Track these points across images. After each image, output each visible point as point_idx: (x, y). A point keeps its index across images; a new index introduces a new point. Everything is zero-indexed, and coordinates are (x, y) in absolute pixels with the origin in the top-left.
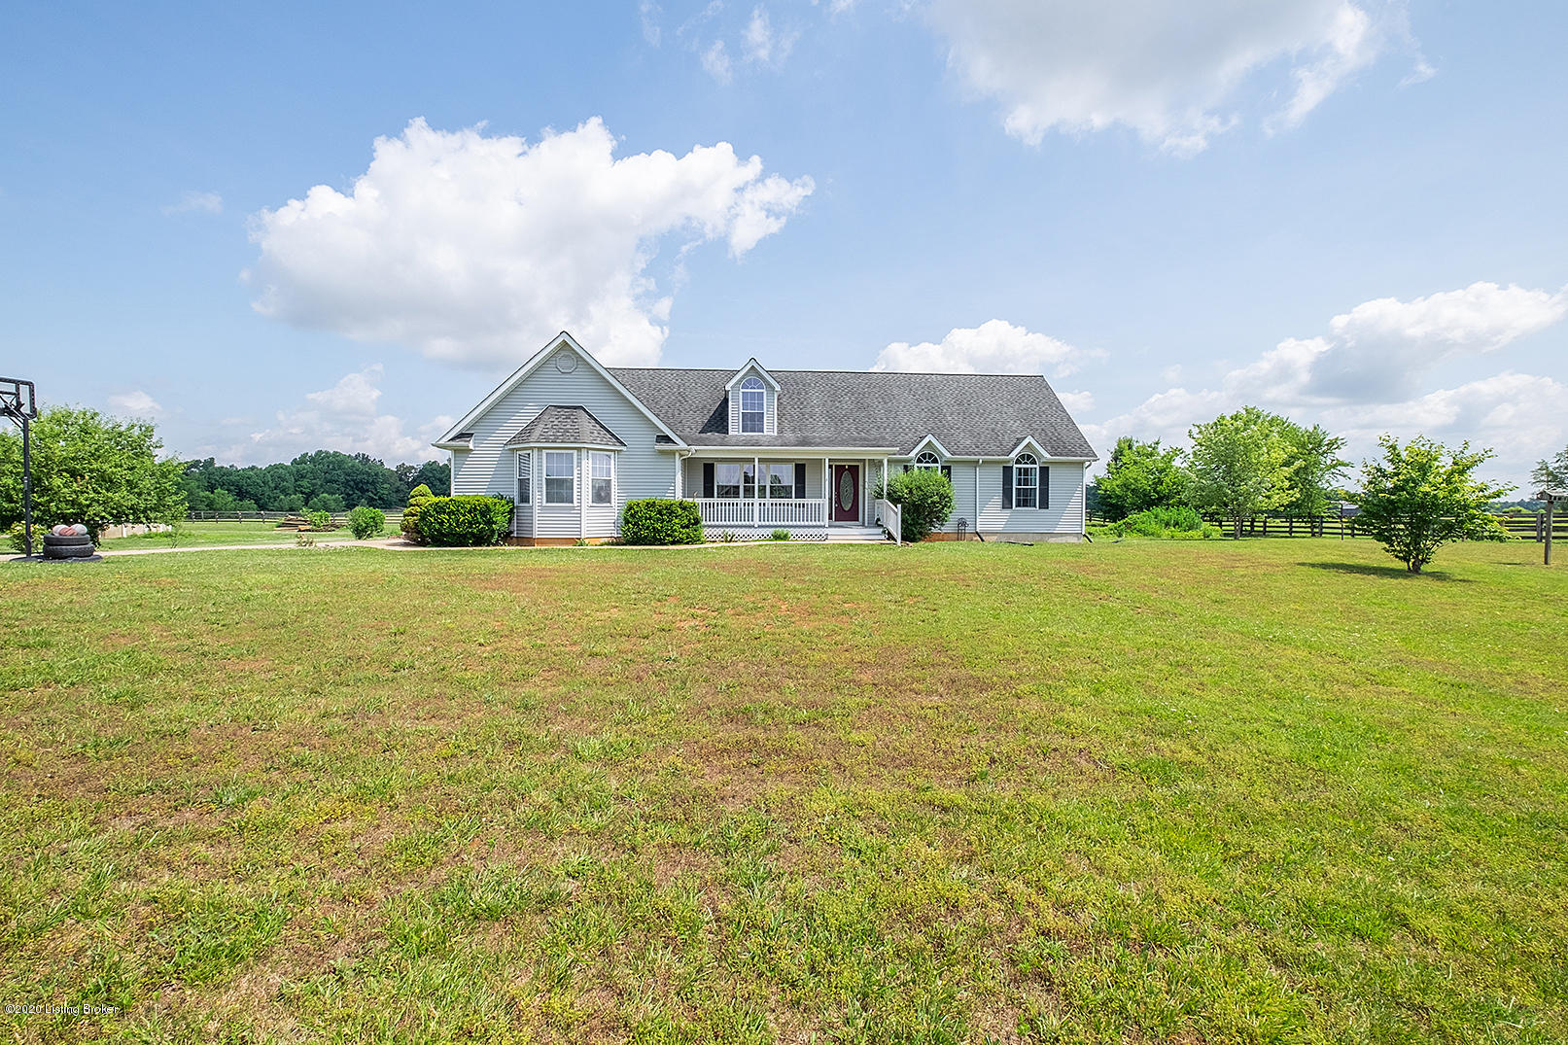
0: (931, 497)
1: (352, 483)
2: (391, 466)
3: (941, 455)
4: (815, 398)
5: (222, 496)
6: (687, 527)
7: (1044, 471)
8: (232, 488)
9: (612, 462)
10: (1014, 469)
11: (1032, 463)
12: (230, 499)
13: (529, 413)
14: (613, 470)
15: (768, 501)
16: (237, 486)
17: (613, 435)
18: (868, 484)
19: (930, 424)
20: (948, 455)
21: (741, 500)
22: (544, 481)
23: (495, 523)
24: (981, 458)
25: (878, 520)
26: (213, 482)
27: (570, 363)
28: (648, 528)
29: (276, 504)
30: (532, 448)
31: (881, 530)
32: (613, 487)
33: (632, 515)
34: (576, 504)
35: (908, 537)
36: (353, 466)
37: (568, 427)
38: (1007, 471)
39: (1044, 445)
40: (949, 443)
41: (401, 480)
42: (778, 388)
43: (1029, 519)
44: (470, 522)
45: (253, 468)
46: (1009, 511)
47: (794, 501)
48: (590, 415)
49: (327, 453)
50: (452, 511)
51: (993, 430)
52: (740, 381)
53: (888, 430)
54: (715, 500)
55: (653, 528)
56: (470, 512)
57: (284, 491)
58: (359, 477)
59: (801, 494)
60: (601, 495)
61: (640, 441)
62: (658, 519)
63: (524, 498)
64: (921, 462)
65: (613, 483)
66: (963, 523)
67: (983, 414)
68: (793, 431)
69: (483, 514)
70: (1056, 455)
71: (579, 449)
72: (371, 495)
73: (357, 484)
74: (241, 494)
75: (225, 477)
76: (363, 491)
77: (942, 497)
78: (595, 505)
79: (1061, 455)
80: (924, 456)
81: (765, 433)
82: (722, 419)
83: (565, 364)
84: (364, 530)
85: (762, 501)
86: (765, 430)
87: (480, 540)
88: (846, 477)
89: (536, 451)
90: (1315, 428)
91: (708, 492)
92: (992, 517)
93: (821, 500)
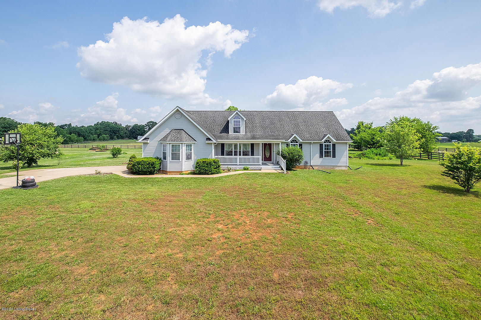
0: (296, 156)
1: (112, 131)
2: (124, 125)
3: (299, 141)
4: (257, 120)
5: (74, 136)
6: (216, 168)
7: (334, 145)
8: (77, 133)
9: (192, 146)
10: (324, 145)
11: (329, 143)
12: (76, 137)
13: (166, 131)
14: (192, 149)
15: (242, 156)
16: (78, 132)
17: (192, 138)
18: (274, 150)
19: (295, 130)
20: (301, 141)
21: (233, 156)
22: (171, 153)
23: (156, 167)
24: (312, 142)
25: (278, 162)
26: (71, 131)
27: (179, 116)
28: (203, 169)
29: (89, 138)
30: (167, 143)
31: (279, 166)
32: (192, 154)
33: (198, 165)
34: (181, 160)
35: (288, 169)
36: (112, 126)
37: (179, 136)
38: (321, 145)
39: (333, 137)
40: (301, 136)
41: (127, 130)
42: (245, 119)
43: (329, 161)
44: (148, 168)
45: (83, 127)
46: (322, 158)
47: (250, 157)
48: (185, 132)
49: (105, 122)
50: (142, 164)
51: (316, 131)
52: (233, 117)
53: (281, 132)
54: (225, 156)
55: (205, 169)
56: (148, 165)
57: (92, 134)
58: (114, 129)
59: (253, 154)
60: (189, 157)
61: (201, 140)
62: (207, 167)
63: (165, 158)
64: (292, 143)
65: (192, 153)
66: (306, 163)
67: (312, 125)
68: (250, 132)
69: (152, 165)
70: (338, 140)
71: (182, 144)
72: (118, 135)
73: (113, 131)
74: (79, 135)
75: (75, 130)
76: (115, 133)
77: (299, 156)
78: (187, 160)
79: (340, 140)
80: (293, 141)
81: (241, 133)
82: (227, 128)
83: (178, 116)
84: (116, 154)
85: (240, 157)
86: (241, 132)
87: (151, 173)
88: (267, 147)
89: (168, 144)
90: (428, 122)
91: (223, 154)
92: (316, 160)
93: (259, 156)
